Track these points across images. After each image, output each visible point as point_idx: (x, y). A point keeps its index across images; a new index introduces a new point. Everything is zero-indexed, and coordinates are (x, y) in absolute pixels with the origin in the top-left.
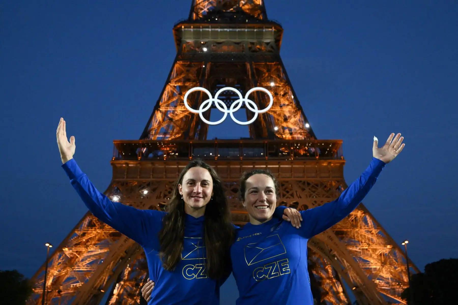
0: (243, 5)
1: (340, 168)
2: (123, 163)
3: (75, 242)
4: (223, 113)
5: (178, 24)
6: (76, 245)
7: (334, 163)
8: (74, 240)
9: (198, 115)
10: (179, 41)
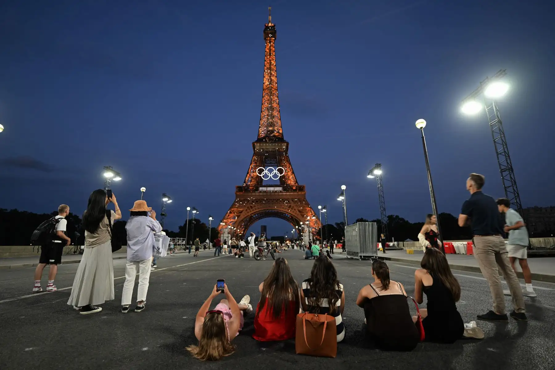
0: (276, 133)
1: (305, 194)
2: (238, 193)
3: (227, 218)
4: (269, 176)
5: (254, 142)
6: (227, 219)
7: (303, 193)
8: (226, 217)
9: (261, 176)
10: (254, 148)
